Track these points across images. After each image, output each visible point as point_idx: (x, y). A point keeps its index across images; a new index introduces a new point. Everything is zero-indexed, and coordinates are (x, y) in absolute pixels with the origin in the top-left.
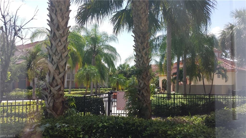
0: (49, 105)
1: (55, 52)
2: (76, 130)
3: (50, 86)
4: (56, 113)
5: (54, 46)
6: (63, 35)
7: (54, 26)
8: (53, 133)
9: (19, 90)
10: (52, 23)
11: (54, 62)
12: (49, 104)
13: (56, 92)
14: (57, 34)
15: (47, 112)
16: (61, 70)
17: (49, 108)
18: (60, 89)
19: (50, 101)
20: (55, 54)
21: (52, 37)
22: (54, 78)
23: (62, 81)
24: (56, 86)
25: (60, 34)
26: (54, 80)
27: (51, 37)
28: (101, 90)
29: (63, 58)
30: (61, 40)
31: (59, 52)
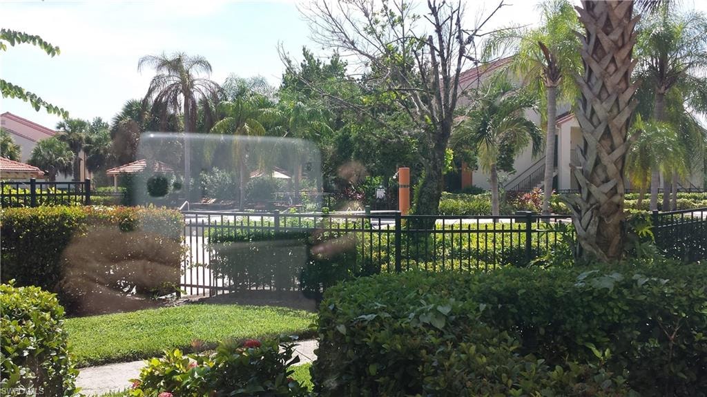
0: (585, 230)
1: (600, 92)
2: (691, 296)
3: (588, 182)
4: (606, 252)
5: (598, 76)
6: (620, 44)
7: (596, 21)
8: (633, 297)
9: (448, 197)
10: (588, 13)
11: (599, 120)
12: (585, 227)
13: (603, 199)
14: (606, 41)
15: (581, 249)
16: (617, 140)
17: (585, 239)
18: (614, 191)
19: (590, 220)
20: (599, 96)
21: (591, 53)
22: (598, 162)
23: (620, 168)
24: (603, 182)
25: (612, 41)
26: (598, 166)
27: (587, 51)
28: (681, 197)
29: (622, 105)
30: (615, 57)
31: (610, 90)
